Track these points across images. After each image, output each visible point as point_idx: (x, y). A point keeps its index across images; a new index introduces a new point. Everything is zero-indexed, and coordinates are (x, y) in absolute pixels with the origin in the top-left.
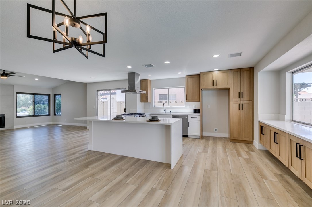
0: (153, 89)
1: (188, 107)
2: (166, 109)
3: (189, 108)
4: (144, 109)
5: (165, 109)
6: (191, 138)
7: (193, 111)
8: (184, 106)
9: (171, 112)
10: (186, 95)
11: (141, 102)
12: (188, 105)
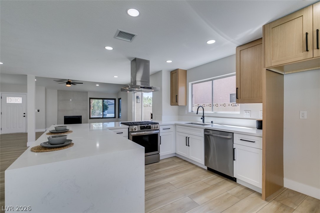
0: (190, 84)
1: (246, 115)
2: (205, 117)
3: (249, 117)
4: (179, 115)
5: (203, 117)
6: (242, 186)
7: (254, 124)
8: (239, 113)
9: (212, 122)
10: (237, 88)
11: (171, 105)
12: (246, 111)
